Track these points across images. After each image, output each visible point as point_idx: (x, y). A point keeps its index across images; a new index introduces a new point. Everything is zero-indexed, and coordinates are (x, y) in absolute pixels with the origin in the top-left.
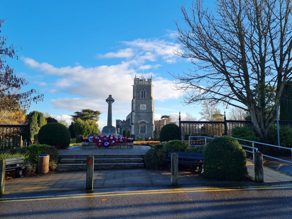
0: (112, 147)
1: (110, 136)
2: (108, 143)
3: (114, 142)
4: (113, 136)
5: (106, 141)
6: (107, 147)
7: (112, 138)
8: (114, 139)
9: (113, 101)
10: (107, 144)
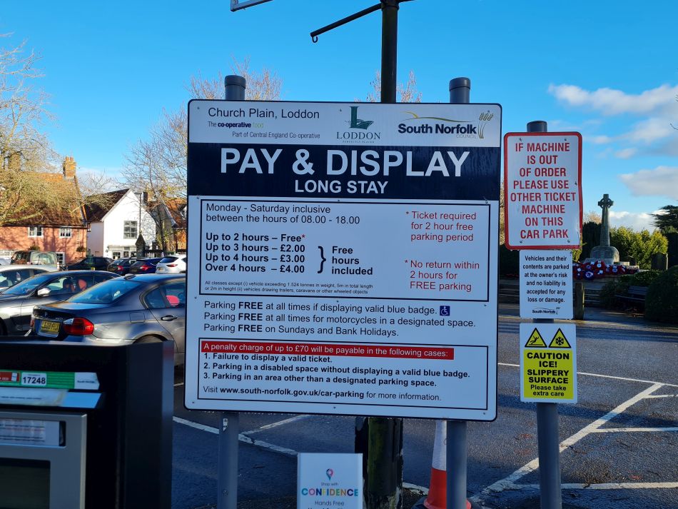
0: (599, 281)
1: (596, 263)
2: (592, 274)
3: (601, 272)
4: (602, 263)
5: (589, 270)
6: (591, 279)
7: (599, 266)
8: (603, 267)
9: (610, 203)
10: (589, 274)
